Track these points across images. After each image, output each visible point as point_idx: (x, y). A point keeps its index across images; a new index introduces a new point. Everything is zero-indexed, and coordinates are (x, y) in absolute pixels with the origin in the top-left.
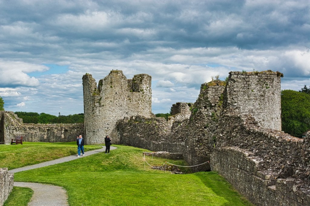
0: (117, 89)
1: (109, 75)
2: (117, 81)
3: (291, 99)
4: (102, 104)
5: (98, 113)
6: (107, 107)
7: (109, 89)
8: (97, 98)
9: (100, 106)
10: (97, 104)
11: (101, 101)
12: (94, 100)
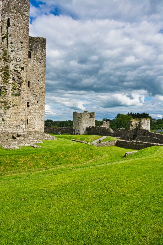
0: (87, 117)
1: (84, 112)
2: (87, 115)
3: (125, 118)
4: (82, 122)
5: (80, 124)
6: (83, 123)
7: (84, 117)
8: (80, 120)
9: (81, 122)
10: (80, 122)
11: (81, 121)
12: (79, 120)
